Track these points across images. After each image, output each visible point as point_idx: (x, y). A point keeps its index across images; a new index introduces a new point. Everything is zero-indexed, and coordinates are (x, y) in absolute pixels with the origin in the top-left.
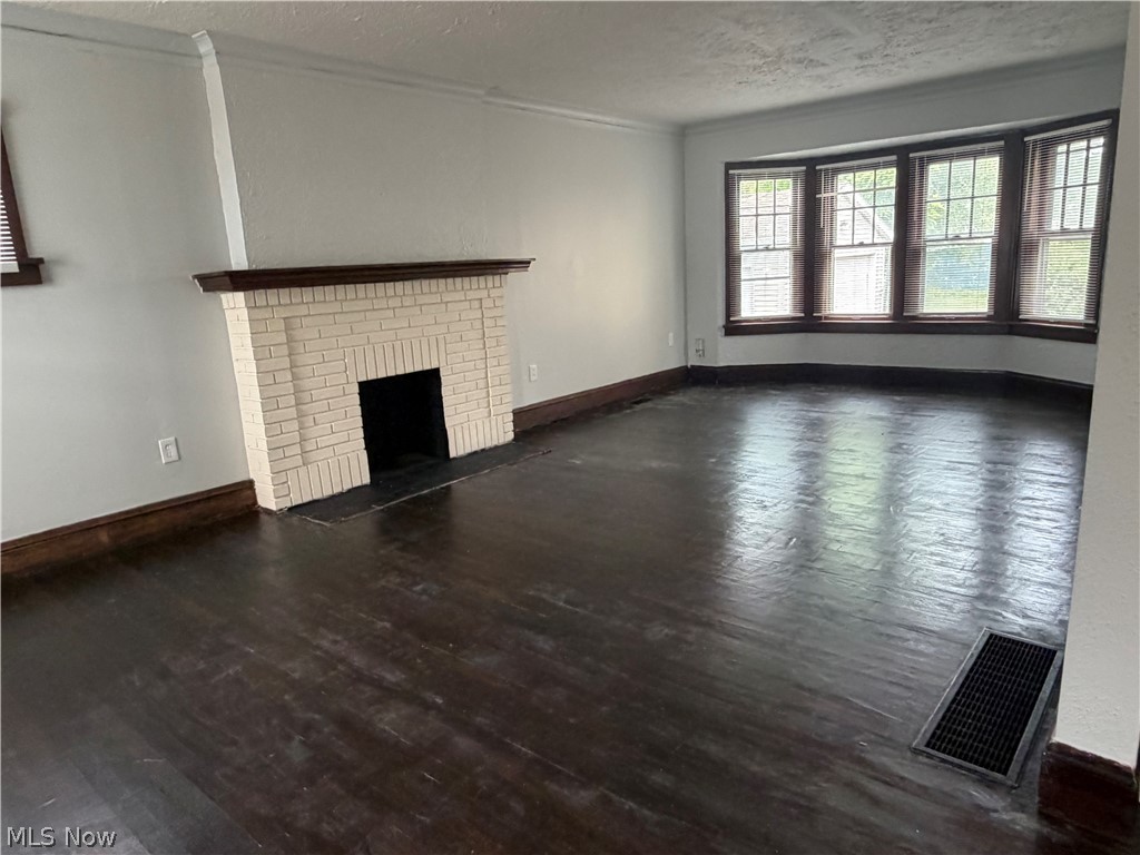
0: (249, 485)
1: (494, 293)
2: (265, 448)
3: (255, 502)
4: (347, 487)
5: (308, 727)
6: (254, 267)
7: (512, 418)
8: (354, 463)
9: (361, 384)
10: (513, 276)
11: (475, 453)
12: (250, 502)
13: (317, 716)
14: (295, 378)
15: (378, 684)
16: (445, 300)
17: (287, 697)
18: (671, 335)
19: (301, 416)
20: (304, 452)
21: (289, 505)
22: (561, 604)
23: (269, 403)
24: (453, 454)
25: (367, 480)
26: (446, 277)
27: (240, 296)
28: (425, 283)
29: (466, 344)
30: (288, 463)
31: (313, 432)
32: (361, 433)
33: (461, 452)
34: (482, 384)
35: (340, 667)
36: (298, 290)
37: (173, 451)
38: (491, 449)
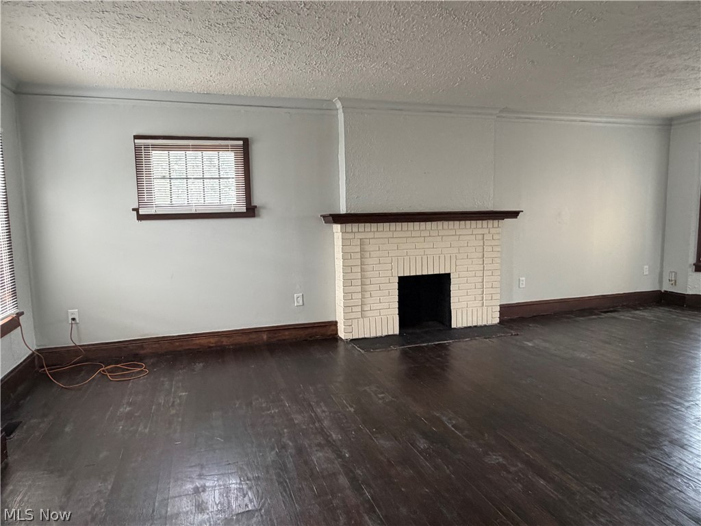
0: (335, 324)
1: (493, 231)
2: (342, 305)
3: (337, 333)
4: (385, 334)
5: (284, 447)
6: (349, 212)
7: (499, 310)
8: (390, 321)
9: (399, 277)
10: (508, 221)
11: (470, 327)
12: (335, 333)
13: (290, 444)
14: (362, 270)
15: (327, 437)
16: (457, 233)
17: (285, 430)
18: (646, 267)
19: (363, 291)
20: (362, 311)
21: (351, 338)
22: (450, 426)
23: (347, 282)
24: (454, 326)
25: (397, 332)
26: (460, 220)
27: (339, 226)
28: (446, 223)
29: (470, 260)
30: (353, 315)
31: (369, 301)
32: (397, 305)
33: (460, 326)
34: (479, 286)
35: (317, 425)
36: (369, 224)
37: (300, 300)
38: (481, 327)
